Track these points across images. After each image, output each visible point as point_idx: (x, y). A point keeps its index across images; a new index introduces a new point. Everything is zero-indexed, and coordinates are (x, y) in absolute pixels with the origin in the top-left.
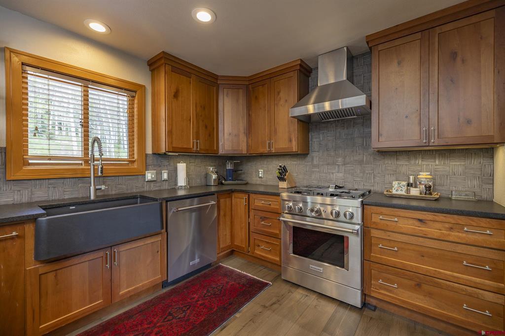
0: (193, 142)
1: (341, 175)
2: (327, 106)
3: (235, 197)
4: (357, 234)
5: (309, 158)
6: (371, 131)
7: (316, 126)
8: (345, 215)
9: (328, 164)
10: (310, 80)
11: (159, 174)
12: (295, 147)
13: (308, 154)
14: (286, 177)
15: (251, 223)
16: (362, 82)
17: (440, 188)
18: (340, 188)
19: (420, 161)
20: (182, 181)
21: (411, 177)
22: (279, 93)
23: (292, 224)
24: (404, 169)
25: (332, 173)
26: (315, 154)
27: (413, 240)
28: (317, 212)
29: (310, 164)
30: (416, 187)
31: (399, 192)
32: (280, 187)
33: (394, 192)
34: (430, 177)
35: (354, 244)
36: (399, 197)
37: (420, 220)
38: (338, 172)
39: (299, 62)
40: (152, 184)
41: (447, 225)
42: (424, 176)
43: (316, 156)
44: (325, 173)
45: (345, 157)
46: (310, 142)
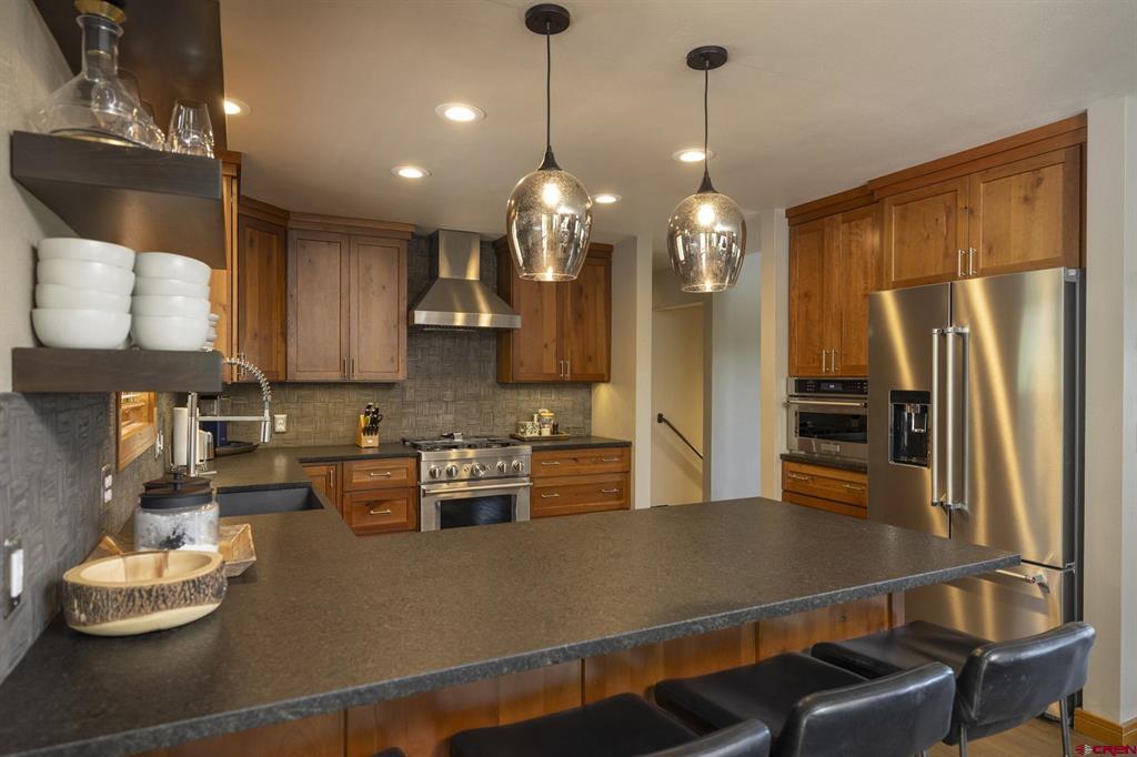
1: (450, 417)
2: (459, 319)
5: (397, 390)
9: (431, 400)
21: (536, 415)
22: (367, 269)
25: (438, 415)
26: (408, 383)
29: (399, 400)
31: (533, 435)
32: (364, 445)
34: (552, 414)
38: (446, 413)
42: (548, 414)
43: (411, 388)
45: (455, 390)
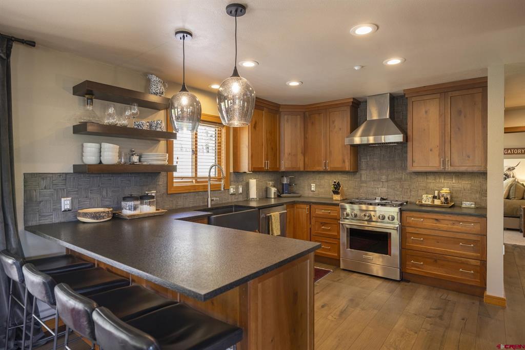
0: (265, 163)
1: (385, 189)
2: (371, 140)
3: (297, 208)
4: (397, 230)
5: (358, 175)
6: (407, 156)
7: (364, 149)
8: (389, 218)
9: (374, 181)
10: (359, 111)
11: (237, 189)
12: (347, 167)
13: (357, 172)
14: (339, 191)
15: (312, 229)
16: (401, 117)
17: (456, 199)
18: (384, 199)
19: (443, 180)
20: (253, 194)
21: (436, 192)
22: (334, 122)
23: (349, 227)
24: (432, 186)
25: (378, 188)
26: (363, 172)
27: (432, 232)
28: (368, 216)
29: (359, 180)
30: (439, 199)
31: (427, 203)
32: (334, 199)
33: (424, 202)
34: (448, 191)
35: (395, 237)
36: (427, 206)
37: (437, 220)
38: (382, 187)
39: (352, 100)
40: (233, 197)
41: (451, 222)
42: (445, 191)
43: (364, 174)
44: (373, 188)
45: (388, 176)
46: (359, 162)
